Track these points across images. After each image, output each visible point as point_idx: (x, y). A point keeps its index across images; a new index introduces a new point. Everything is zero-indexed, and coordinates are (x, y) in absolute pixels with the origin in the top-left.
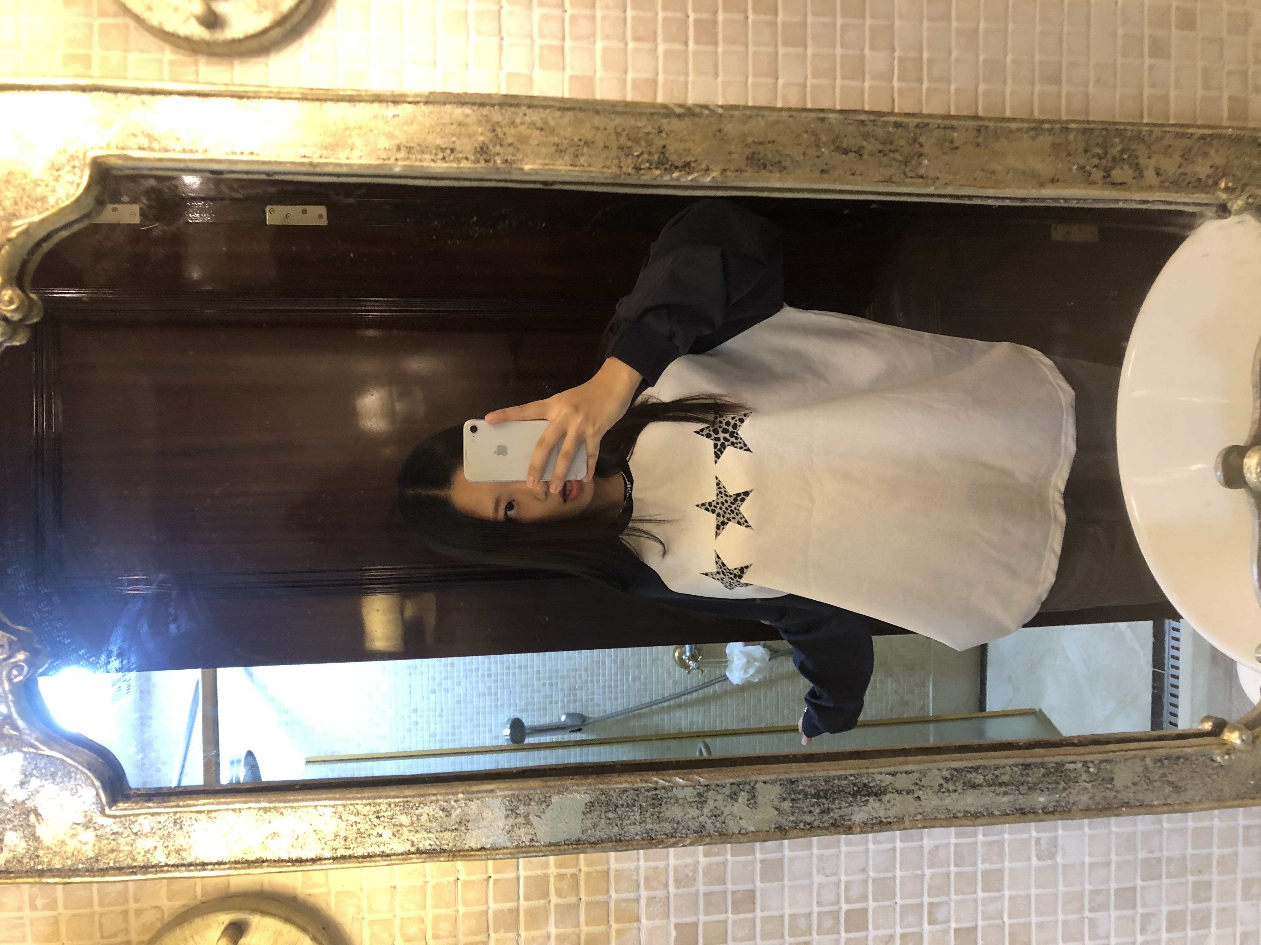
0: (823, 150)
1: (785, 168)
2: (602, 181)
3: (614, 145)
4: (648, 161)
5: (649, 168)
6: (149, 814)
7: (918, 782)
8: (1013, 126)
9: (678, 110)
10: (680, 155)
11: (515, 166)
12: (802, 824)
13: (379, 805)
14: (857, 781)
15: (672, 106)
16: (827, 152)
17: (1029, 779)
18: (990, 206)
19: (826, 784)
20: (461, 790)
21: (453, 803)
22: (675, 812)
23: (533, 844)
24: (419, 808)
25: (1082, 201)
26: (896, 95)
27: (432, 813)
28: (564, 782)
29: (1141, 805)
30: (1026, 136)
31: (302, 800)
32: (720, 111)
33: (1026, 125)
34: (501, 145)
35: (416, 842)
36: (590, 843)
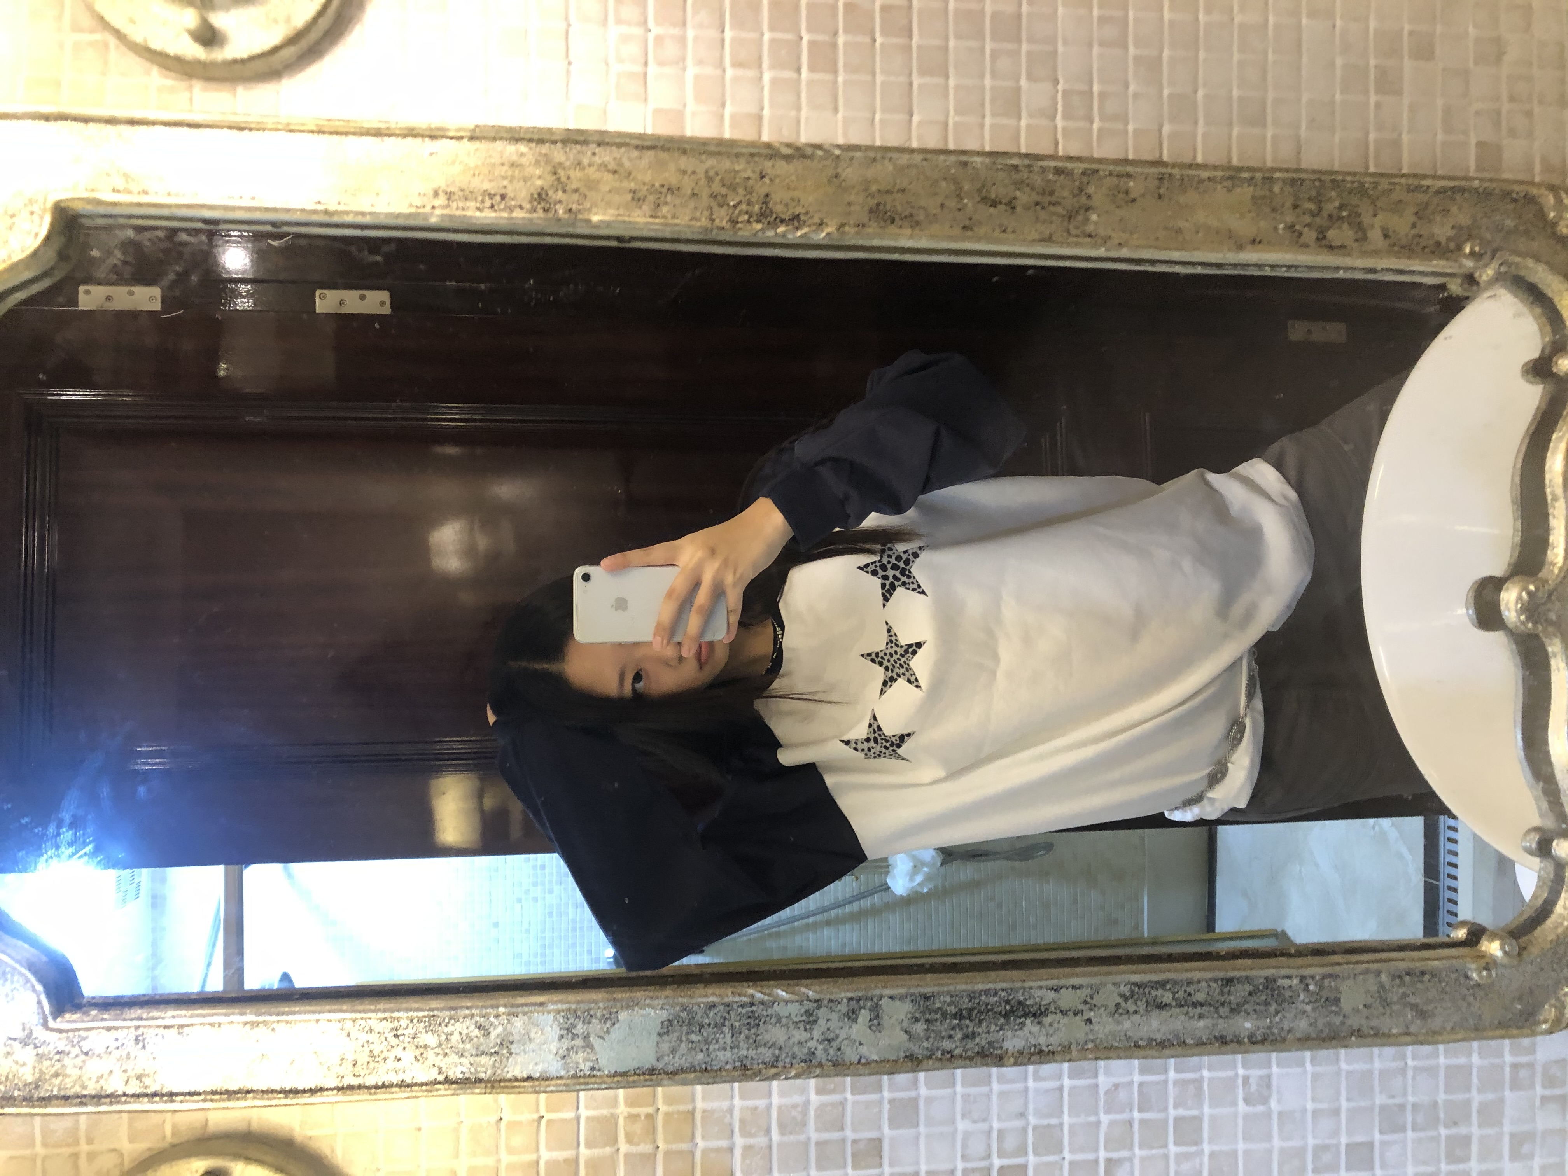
0: (966, 201)
1: (918, 223)
2: (689, 236)
3: (705, 193)
4: (747, 213)
5: (749, 221)
6: (103, 1028)
7: (1089, 1000)
8: (1205, 174)
9: (786, 151)
10: (787, 205)
11: (580, 216)
12: (940, 1052)
13: (398, 1019)
14: (1010, 998)
15: (777, 145)
16: (970, 205)
17: (1232, 998)
18: (1178, 274)
19: (970, 1001)
20: (502, 1001)
21: (492, 1019)
22: (776, 1034)
23: (595, 1073)
24: (450, 1025)
25: (1293, 269)
26: (1060, 137)
27: (465, 1032)
28: (633, 994)
29: (1376, 1035)
30: (1219, 187)
31: (299, 1013)
32: (837, 152)
33: (1219, 174)
34: (564, 191)
35: (444, 1069)
36: (666, 1073)
